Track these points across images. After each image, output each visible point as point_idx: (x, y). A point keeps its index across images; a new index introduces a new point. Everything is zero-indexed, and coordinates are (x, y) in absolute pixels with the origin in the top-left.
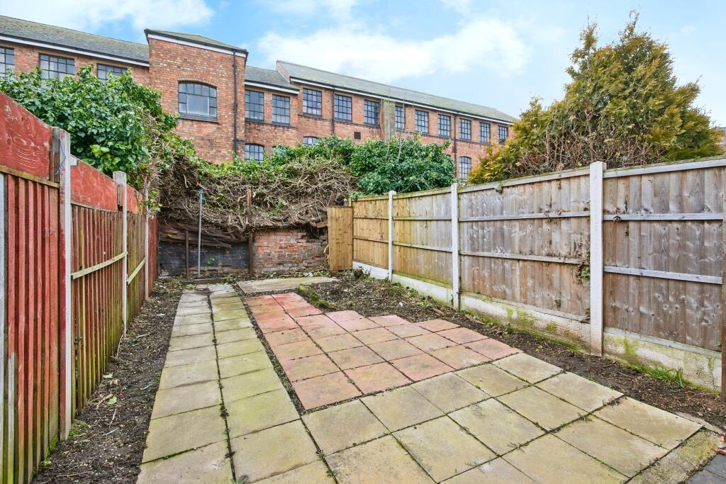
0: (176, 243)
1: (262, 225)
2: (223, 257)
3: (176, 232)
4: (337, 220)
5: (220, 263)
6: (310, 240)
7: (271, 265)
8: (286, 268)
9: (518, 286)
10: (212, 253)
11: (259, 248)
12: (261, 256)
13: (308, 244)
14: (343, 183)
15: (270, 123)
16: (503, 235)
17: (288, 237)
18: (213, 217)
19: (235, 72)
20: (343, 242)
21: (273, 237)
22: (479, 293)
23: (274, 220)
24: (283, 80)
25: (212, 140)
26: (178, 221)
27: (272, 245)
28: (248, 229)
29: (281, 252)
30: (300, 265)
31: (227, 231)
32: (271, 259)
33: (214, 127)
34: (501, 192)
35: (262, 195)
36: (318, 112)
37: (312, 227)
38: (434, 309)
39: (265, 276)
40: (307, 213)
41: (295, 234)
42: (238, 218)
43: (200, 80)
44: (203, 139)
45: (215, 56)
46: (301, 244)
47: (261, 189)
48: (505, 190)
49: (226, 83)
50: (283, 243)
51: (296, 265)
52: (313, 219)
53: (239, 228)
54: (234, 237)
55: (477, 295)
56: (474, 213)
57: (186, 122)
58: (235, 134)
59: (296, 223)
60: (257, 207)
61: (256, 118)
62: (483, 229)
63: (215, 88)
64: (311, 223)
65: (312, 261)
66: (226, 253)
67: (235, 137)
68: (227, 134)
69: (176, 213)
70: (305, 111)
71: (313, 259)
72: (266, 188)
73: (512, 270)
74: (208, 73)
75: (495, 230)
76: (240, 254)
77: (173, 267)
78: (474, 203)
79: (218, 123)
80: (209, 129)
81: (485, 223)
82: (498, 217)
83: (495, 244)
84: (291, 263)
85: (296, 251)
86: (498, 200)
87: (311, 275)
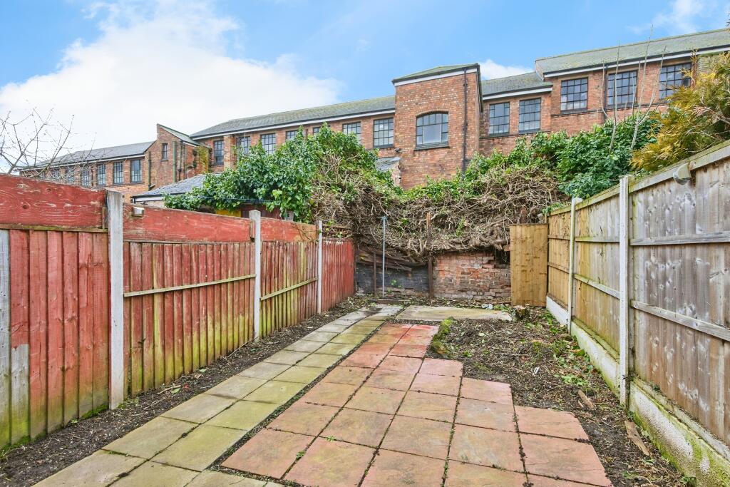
0: (369, 265)
1: (439, 249)
2: (406, 279)
3: (367, 255)
4: (523, 242)
5: (403, 286)
6: (500, 266)
7: (453, 292)
8: (467, 296)
9: (722, 400)
10: (396, 276)
11: (441, 273)
12: (442, 281)
13: (496, 270)
14: (543, 193)
15: (516, 133)
16: (694, 276)
17: (472, 262)
18: (395, 241)
19: (465, 90)
20: (532, 270)
21: (454, 261)
22: (657, 389)
23: (454, 243)
24: (536, 81)
25: (444, 165)
26: (368, 245)
27: (453, 269)
28: (426, 253)
29: (464, 278)
30: (486, 294)
31: (406, 255)
32: (453, 284)
33: (444, 152)
34: (693, 181)
35: (445, 217)
36: (583, 105)
37: (497, 250)
38: (580, 392)
39: (442, 303)
40: (492, 233)
41: (480, 258)
42: (418, 241)
43: (434, 110)
44: (435, 165)
45: (447, 81)
46: (487, 270)
47: (444, 210)
48: (699, 176)
49: (457, 105)
50: (466, 268)
51: (481, 293)
52: (499, 240)
53: (417, 252)
54: (414, 261)
55: (653, 393)
56: (652, 230)
57: (421, 153)
58: (465, 154)
59: (476, 246)
60: (439, 230)
61: (501, 132)
62: (664, 261)
63: (447, 113)
64: (496, 246)
65: (501, 291)
66: (408, 276)
67: (464, 158)
68: (456, 156)
69: (367, 238)
70: (563, 108)
71: (502, 288)
72: (450, 208)
73: (711, 359)
74: (441, 100)
75: (683, 266)
76: (420, 277)
77: (367, 286)
78: (653, 210)
79: (449, 147)
80: (442, 154)
81: (668, 250)
82: (687, 236)
83: (681, 296)
84: (475, 290)
85: (480, 278)
86: (687, 202)
87: (491, 306)
